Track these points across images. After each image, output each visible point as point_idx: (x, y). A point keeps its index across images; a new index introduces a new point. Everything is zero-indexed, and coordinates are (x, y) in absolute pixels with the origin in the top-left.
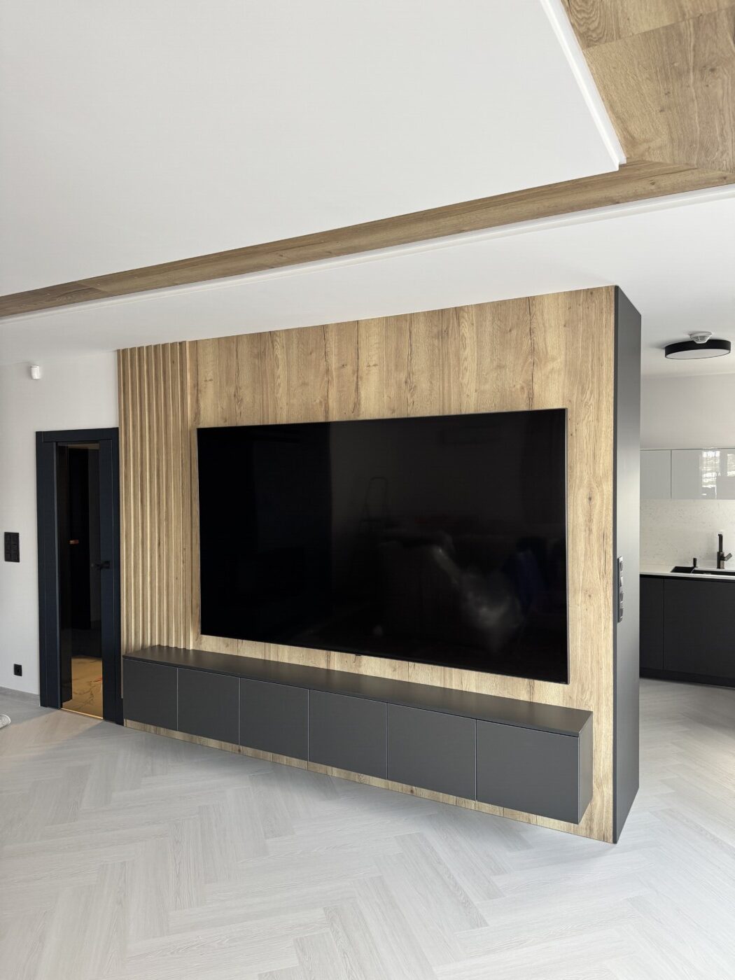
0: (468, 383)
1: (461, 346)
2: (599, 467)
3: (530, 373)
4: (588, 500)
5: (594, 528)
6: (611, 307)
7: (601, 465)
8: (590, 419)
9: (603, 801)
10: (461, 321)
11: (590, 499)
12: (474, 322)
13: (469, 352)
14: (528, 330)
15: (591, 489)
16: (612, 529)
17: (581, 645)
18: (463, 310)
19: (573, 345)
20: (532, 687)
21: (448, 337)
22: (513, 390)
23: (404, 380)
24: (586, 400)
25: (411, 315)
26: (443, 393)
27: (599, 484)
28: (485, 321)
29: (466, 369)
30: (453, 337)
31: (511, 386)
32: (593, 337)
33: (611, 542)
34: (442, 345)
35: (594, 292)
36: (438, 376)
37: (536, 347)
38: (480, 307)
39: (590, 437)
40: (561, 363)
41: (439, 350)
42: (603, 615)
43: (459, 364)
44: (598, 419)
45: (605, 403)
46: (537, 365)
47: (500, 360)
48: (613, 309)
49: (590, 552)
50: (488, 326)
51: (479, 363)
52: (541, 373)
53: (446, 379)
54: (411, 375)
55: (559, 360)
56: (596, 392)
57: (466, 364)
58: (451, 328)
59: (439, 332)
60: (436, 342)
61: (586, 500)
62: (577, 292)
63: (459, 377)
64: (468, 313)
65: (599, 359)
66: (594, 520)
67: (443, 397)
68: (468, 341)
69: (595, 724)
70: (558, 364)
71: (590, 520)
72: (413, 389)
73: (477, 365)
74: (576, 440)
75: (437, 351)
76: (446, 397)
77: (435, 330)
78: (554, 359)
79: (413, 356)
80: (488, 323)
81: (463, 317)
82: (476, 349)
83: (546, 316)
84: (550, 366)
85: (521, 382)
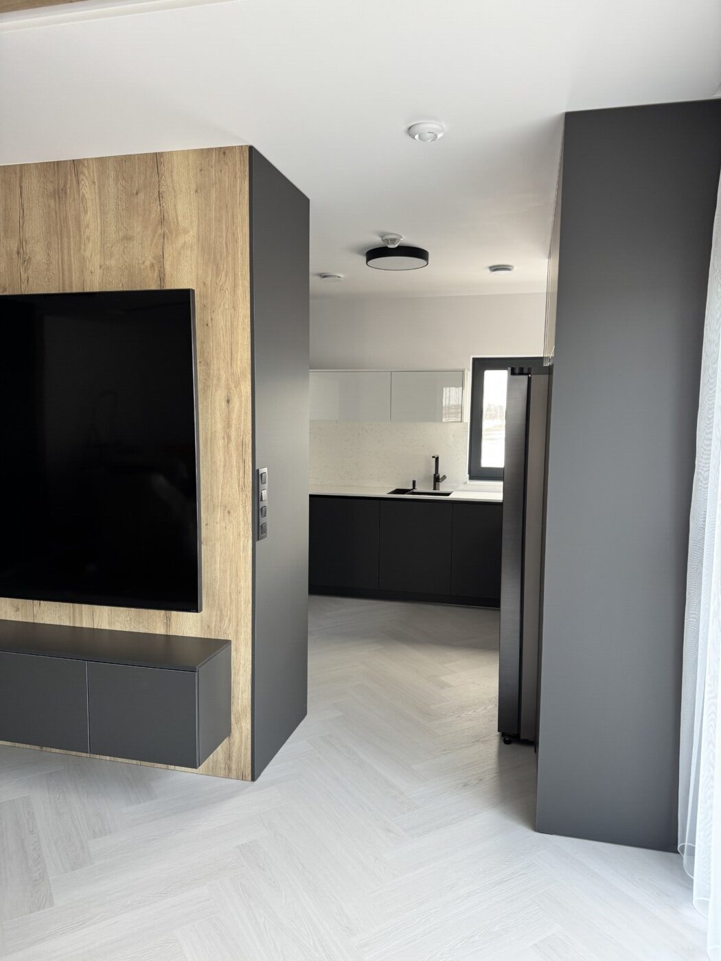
0: (91, 256)
1: (82, 209)
2: (237, 364)
3: (160, 247)
4: (226, 403)
5: (233, 434)
6: (244, 172)
7: (239, 362)
8: (227, 306)
9: (241, 737)
10: (80, 178)
11: (228, 401)
12: (96, 180)
13: (91, 218)
14: (157, 194)
15: (228, 389)
16: (250, 435)
17: (220, 568)
18: (83, 165)
19: (205, 216)
20: (168, 619)
21: (66, 198)
22: (142, 267)
23: (15, 249)
24: (221, 283)
25: (22, 166)
26: (63, 269)
27: (237, 384)
28: (108, 179)
29: (88, 239)
30: (72, 199)
31: (140, 262)
32: (227, 207)
33: (250, 451)
34: (59, 207)
35: (227, 152)
36: (56, 246)
37: (166, 215)
38: (102, 161)
39: (226, 328)
40: (194, 237)
41: (56, 213)
42: (242, 533)
43: (80, 231)
44: (234, 307)
45: (241, 288)
46: (167, 238)
47: (127, 230)
48: (247, 173)
49: (229, 463)
50: (112, 188)
51: (103, 232)
52: (172, 248)
53: (66, 251)
54: (24, 243)
55: (191, 233)
56: (231, 274)
57: (88, 231)
58: (68, 186)
59: (54, 191)
60: (52, 203)
61: (224, 404)
62: (209, 150)
63: (80, 249)
64: (88, 167)
65: (234, 234)
66: (233, 426)
67: (63, 273)
68: (89, 204)
69: (233, 654)
70: (190, 237)
71: (229, 426)
72: (26, 262)
73: (101, 234)
74: (212, 331)
75: (54, 214)
76: (66, 273)
77: (50, 187)
78: (186, 232)
79: (26, 218)
80: (111, 182)
81: (82, 172)
82: (99, 214)
83: (175, 177)
84: (182, 240)
85: (150, 258)
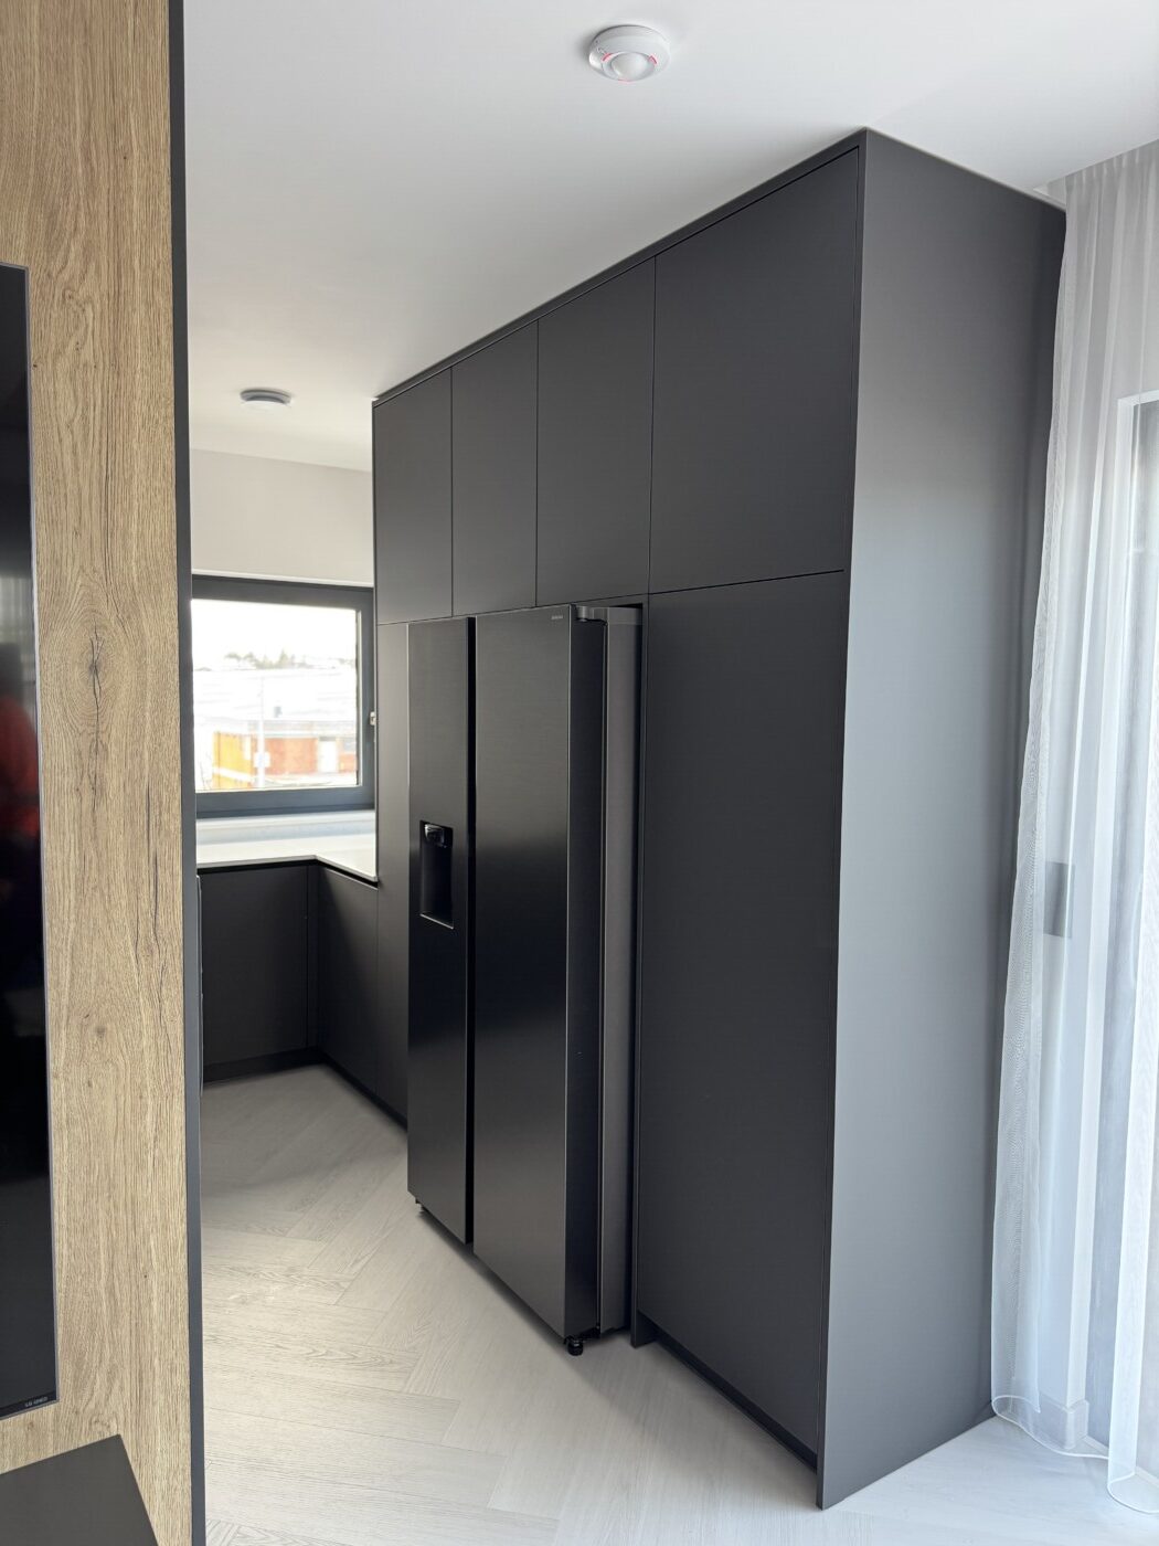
5: (114, 781)
27: (128, 614)
61: (78, 675)
66: (113, 749)
71: (98, 748)
